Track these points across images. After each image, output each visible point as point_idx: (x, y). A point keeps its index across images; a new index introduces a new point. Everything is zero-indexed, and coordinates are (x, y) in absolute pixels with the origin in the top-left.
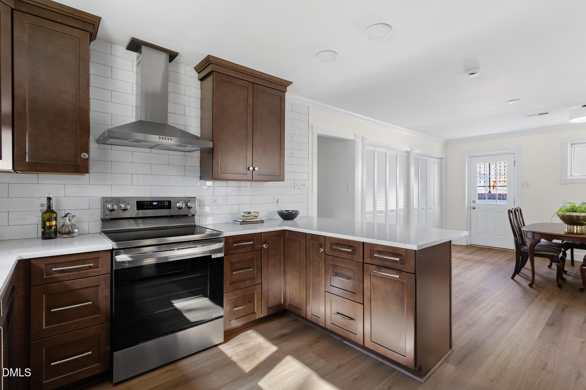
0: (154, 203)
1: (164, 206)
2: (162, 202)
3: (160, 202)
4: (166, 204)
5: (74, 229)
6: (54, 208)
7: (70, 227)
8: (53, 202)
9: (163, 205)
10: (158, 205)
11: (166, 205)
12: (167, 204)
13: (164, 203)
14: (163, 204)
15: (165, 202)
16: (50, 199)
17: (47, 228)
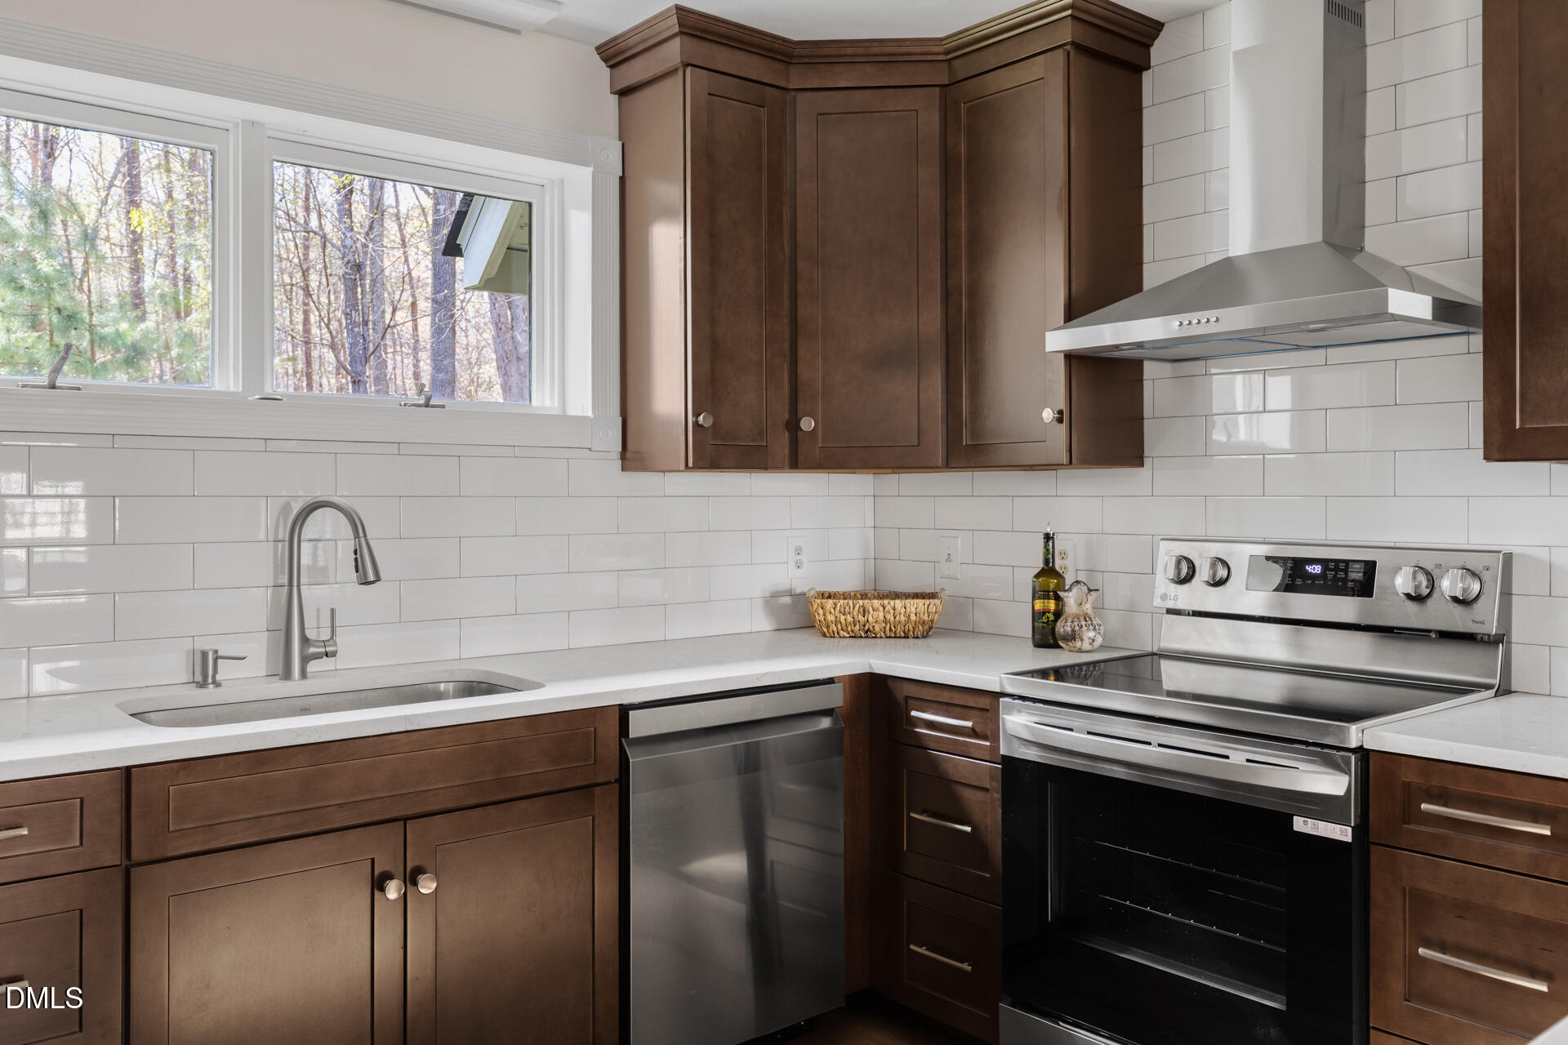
0: (1309, 569)
1: (1345, 580)
2: (1342, 566)
3: (1332, 565)
4: (1356, 575)
5: (1084, 628)
6: (1058, 564)
7: (1082, 619)
8: (1060, 544)
9: (1341, 579)
10: (1323, 575)
11: (1353, 581)
12: (1358, 576)
13: (1346, 571)
14: (1341, 575)
15: (1350, 563)
16: (1048, 537)
17: (1036, 616)
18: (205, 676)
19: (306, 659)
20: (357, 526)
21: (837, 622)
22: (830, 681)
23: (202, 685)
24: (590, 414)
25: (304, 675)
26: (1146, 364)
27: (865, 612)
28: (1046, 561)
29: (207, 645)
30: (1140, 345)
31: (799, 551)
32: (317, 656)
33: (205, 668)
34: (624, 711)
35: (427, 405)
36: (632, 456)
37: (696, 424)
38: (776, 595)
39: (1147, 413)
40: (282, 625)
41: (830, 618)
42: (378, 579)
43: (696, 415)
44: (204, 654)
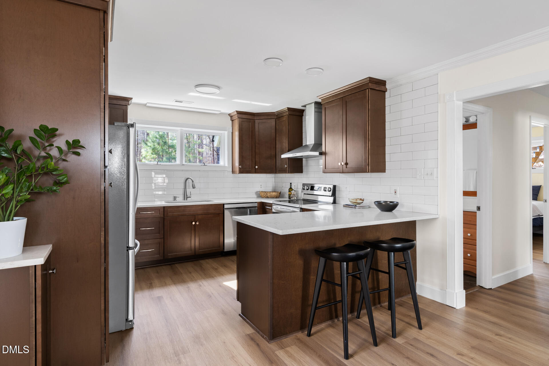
5: (293, 196)
6: (292, 187)
16: (291, 183)
17: (289, 194)
18: (175, 200)
19: (187, 198)
20: (193, 181)
21: (263, 196)
22: (256, 202)
23: (174, 200)
24: (227, 166)
25: (187, 200)
26: (303, 159)
27: (267, 194)
28: (290, 187)
29: (174, 196)
30: (302, 156)
31: (261, 185)
32: (189, 198)
33: (175, 198)
34: (224, 204)
35: (204, 165)
36: (233, 172)
37: (239, 167)
38: (257, 192)
39: (303, 165)
40: (184, 194)
41: (262, 195)
42: (195, 188)
43: (239, 166)
44: (174, 197)
